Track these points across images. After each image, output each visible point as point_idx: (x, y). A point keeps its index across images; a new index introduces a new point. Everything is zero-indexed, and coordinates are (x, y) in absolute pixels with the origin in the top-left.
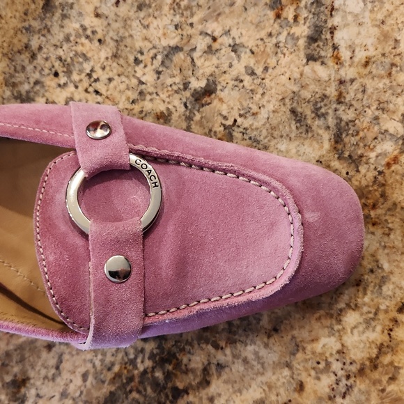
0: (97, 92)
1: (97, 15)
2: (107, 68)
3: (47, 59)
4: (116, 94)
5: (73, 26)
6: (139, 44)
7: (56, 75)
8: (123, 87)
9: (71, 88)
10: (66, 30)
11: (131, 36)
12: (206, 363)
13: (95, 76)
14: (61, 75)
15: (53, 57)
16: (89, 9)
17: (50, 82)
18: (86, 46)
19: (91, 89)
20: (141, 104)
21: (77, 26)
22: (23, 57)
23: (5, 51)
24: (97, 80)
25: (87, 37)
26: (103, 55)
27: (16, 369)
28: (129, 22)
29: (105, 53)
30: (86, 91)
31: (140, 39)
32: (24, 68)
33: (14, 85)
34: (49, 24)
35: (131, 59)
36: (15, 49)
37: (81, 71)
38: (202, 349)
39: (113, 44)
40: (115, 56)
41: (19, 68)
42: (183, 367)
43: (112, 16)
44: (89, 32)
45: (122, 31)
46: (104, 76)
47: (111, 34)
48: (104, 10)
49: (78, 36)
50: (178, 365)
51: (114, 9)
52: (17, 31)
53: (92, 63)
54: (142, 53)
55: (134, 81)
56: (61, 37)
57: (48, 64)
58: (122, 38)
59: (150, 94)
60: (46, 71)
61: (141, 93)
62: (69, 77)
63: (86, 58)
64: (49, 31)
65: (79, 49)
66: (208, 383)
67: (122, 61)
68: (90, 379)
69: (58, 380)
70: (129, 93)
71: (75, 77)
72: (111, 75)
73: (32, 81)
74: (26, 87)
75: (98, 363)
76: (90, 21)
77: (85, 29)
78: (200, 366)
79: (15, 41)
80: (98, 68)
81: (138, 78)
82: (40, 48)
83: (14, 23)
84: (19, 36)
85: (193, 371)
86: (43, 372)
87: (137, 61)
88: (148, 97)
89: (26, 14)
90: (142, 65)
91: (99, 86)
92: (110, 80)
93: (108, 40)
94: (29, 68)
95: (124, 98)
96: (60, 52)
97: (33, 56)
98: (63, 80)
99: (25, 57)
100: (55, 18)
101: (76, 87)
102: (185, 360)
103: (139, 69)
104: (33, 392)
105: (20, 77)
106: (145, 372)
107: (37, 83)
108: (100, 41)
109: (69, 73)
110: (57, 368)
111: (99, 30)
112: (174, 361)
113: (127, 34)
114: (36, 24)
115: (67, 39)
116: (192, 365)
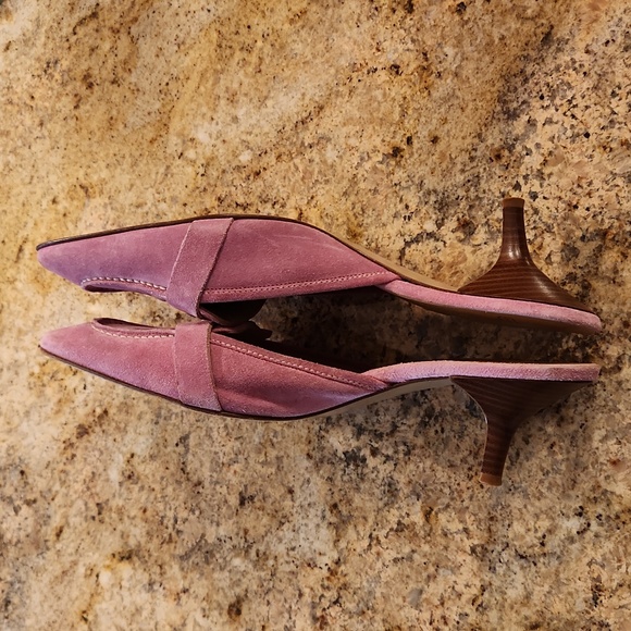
0: (573, 116)
1: (587, 52)
2: (587, 97)
3: (536, 84)
4: (589, 120)
5: (564, 58)
6: (619, 79)
7: (542, 98)
8: (597, 114)
9: (552, 110)
10: (558, 62)
11: (613, 72)
12: (622, 353)
13: (574, 102)
14: (546, 98)
15: (542, 83)
16: (582, 46)
17: (536, 103)
18: (572, 77)
19: (568, 113)
20: (610, 131)
21: (568, 59)
22: (517, 79)
23: (503, 74)
24: (574, 106)
25: (575, 69)
26: (585, 85)
27: (462, 329)
28: (614, 60)
29: (588, 83)
30: (564, 114)
31: (620, 75)
32: (516, 89)
33: (505, 102)
34: (545, 55)
35: (610, 91)
36: (512, 73)
37: (563, 97)
38: (621, 341)
39: (595, 77)
40: (596, 88)
41: (512, 89)
42: (601, 353)
43: (600, 54)
44: (577, 65)
45: (606, 67)
46: (582, 103)
47: (596, 68)
48: (594, 48)
49: (567, 67)
50: (597, 350)
51: (603, 47)
52: (517, 58)
53: (574, 92)
54: (620, 88)
55: (608, 111)
56: (553, 67)
57: (537, 88)
58: (605, 73)
59: (620, 123)
60: (534, 94)
61: (611, 121)
62: (552, 101)
63: (570, 87)
64: (543, 61)
65: (566, 78)
66: (620, 369)
67: (600, 93)
68: (521, 347)
69: (495, 343)
70: (601, 120)
71: (558, 101)
72: (588, 103)
73: (521, 100)
74: (515, 105)
75: (529, 335)
76: (580, 56)
77: (574, 62)
78: (616, 354)
79: (514, 66)
80: (578, 96)
81: (612, 109)
82: (533, 74)
83: (516, 51)
84: (518, 62)
85: (609, 357)
86: (484, 335)
87: (614, 94)
88: (617, 126)
89: (526, 44)
90: (618, 98)
91: (576, 111)
92: (587, 107)
93: (592, 73)
94: (521, 89)
95: (596, 124)
96: (549, 79)
97: (526, 81)
98: (546, 103)
99: (519, 80)
100: (551, 51)
101: (557, 110)
102: (603, 348)
103: (614, 101)
104: (473, 348)
105: (511, 96)
106: (568, 350)
107: (524, 103)
108: (585, 73)
109: (553, 98)
110: (496, 334)
111: (586, 65)
112: (594, 347)
113: (610, 70)
114: (533, 54)
115: (557, 69)
116: (609, 352)
